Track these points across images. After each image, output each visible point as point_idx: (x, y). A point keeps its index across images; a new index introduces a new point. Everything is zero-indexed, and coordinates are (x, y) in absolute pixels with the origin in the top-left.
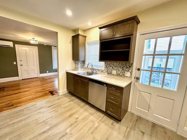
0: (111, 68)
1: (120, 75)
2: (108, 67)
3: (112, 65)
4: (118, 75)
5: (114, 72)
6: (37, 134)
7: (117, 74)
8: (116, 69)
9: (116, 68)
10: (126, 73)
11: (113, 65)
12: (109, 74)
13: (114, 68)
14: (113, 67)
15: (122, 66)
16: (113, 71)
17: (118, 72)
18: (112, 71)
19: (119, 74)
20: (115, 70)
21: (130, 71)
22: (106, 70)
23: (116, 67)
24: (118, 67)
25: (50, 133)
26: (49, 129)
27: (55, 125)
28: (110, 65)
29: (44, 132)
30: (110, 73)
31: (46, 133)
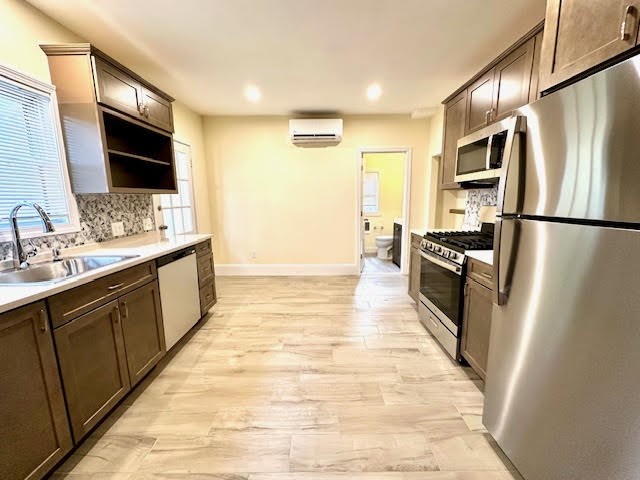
0: (105, 217)
1: (134, 230)
2: (91, 216)
3: (104, 207)
4: (130, 233)
5: (117, 228)
6: (328, 376)
7: (125, 234)
8: (119, 217)
9: (120, 213)
10: (144, 221)
11: (109, 206)
12: (100, 241)
13: (113, 213)
14: (109, 213)
15: (133, 205)
16: (113, 225)
17: (127, 224)
18: (109, 226)
19: (131, 230)
20: (118, 220)
21: (149, 214)
22: (87, 229)
23: (117, 209)
24: (125, 208)
25: (306, 363)
26: (304, 371)
27: (289, 371)
28: (100, 207)
29: (316, 371)
30: (106, 236)
31: (313, 368)
